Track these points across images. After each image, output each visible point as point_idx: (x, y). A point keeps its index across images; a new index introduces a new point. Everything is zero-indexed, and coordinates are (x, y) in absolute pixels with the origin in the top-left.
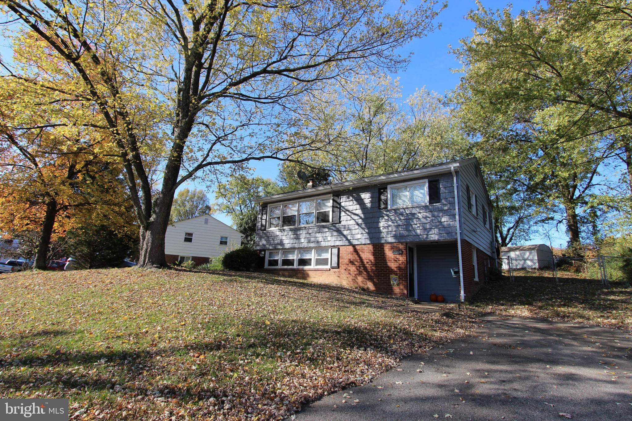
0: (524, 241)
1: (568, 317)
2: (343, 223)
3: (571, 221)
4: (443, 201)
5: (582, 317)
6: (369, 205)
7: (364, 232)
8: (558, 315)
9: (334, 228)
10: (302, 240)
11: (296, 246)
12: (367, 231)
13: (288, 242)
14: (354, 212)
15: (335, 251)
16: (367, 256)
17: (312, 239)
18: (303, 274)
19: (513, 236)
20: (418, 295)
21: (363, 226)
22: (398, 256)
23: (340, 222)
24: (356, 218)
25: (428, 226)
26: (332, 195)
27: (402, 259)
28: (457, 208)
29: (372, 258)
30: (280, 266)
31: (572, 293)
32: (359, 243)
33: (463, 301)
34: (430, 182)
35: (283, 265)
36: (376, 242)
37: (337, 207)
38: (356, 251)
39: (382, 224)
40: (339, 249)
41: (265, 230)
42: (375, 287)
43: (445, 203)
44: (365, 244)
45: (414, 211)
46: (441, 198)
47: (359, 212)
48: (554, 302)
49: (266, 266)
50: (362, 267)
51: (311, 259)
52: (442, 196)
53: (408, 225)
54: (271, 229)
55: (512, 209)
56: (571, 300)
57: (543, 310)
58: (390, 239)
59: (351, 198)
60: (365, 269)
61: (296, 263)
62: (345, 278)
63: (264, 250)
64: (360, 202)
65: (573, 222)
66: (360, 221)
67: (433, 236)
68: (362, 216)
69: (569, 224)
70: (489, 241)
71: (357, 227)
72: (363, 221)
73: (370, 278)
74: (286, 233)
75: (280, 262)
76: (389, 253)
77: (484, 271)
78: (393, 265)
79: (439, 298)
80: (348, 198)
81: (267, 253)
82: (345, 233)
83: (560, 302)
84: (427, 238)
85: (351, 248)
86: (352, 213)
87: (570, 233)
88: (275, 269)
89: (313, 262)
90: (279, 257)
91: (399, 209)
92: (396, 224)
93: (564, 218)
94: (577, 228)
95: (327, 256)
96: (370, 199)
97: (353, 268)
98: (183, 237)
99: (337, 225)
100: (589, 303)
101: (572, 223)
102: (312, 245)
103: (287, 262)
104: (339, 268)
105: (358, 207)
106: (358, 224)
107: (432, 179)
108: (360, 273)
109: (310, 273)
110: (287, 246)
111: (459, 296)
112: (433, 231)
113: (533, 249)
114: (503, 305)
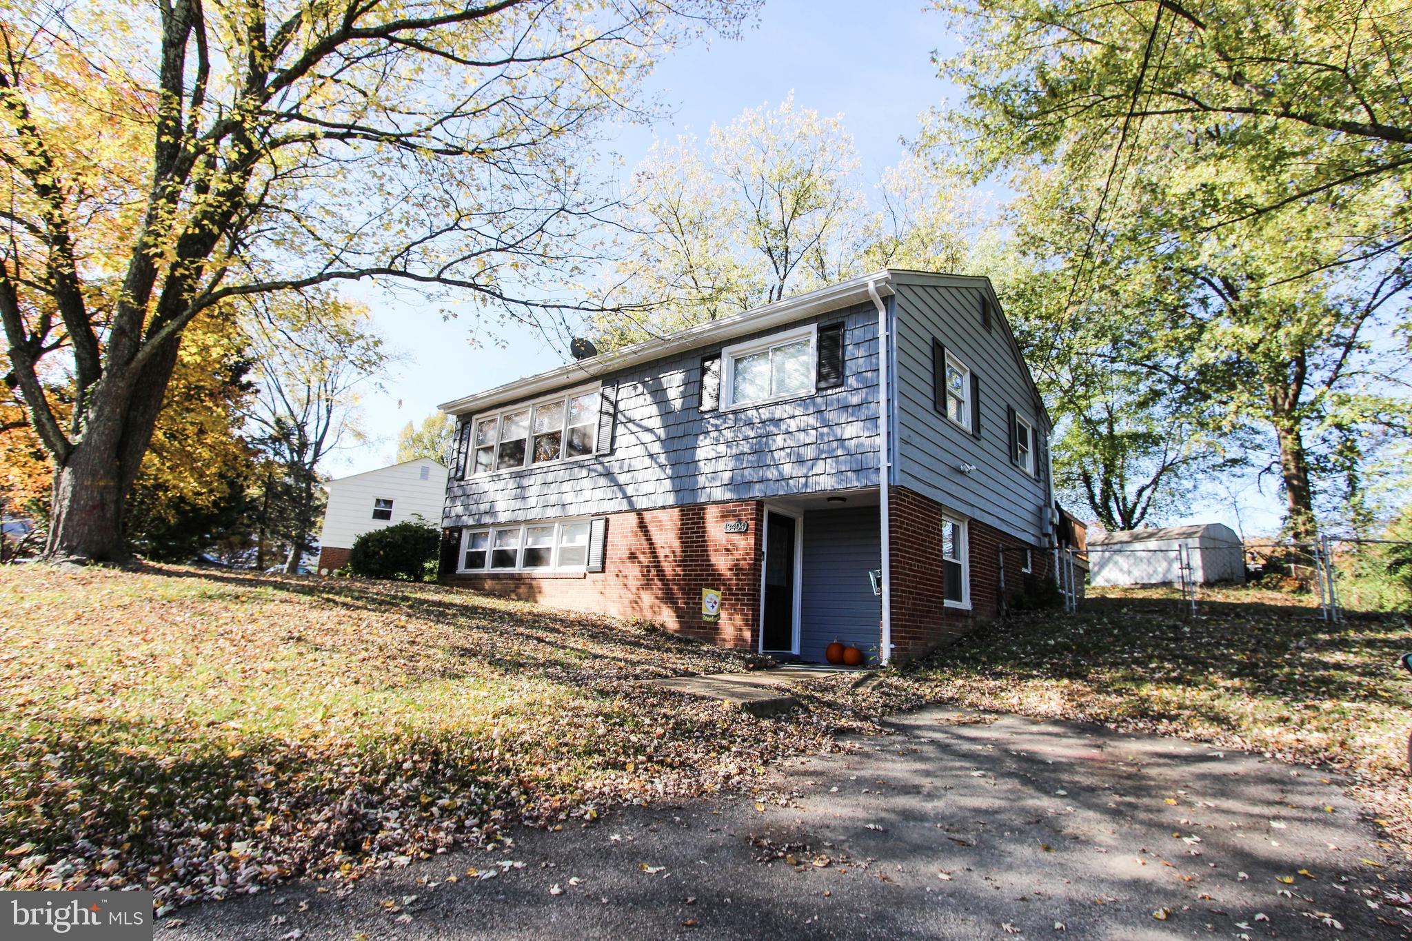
0: (1177, 517)
1: (1172, 719)
2: (619, 454)
3: (1292, 466)
4: (852, 381)
5: (1217, 719)
6: (677, 404)
7: (664, 476)
8: (1141, 711)
9: (599, 468)
10: (532, 502)
11: (521, 516)
12: (669, 471)
13: (505, 508)
14: (644, 423)
15: (599, 526)
16: (667, 538)
17: (553, 499)
18: (531, 587)
19: (1148, 505)
20: (801, 647)
21: (662, 459)
22: (736, 538)
23: (612, 451)
24: (647, 437)
25: (810, 453)
26: (600, 382)
27: (744, 544)
28: (882, 397)
29: (676, 544)
30: (488, 569)
31: (1218, 644)
32: (651, 505)
33: (884, 663)
34: (821, 330)
35: (495, 565)
36: (688, 500)
37: (608, 413)
38: (643, 526)
39: (705, 450)
40: (607, 521)
41: (462, 478)
42: (680, 622)
43: (855, 385)
44: (663, 508)
45: (779, 413)
46: (847, 373)
47: (656, 423)
48: (1154, 670)
49: (461, 569)
50: (653, 571)
51: (548, 549)
52: (850, 367)
53: (761, 451)
54: (477, 475)
55: (1146, 441)
56: (1201, 666)
57: (1108, 694)
58: (719, 494)
59: (640, 388)
60: (661, 573)
61: (520, 559)
62: (615, 597)
63: (459, 530)
64: (659, 395)
65: (1297, 467)
66: (656, 448)
67: (821, 479)
68: (662, 433)
69: (1285, 473)
70: (1031, 507)
71: (647, 461)
72: (663, 447)
73: (668, 598)
74: (501, 485)
75: (489, 559)
76: (717, 531)
77: (999, 581)
78: (722, 563)
79: (849, 655)
80: (635, 388)
81: (466, 536)
82: (622, 479)
83: (1169, 672)
84: (806, 485)
85: (633, 519)
86: (640, 426)
87: (1288, 495)
88: (477, 576)
89: (554, 557)
90: (488, 547)
91: (743, 410)
92: (734, 451)
93: (1275, 459)
94: (1307, 482)
95: (581, 540)
96: (681, 389)
97: (634, 571)
98: (372, 507)
99: (608, 459)
100: (1256, 676)
101: (1293, 471)
102: (551, 513)
103: (504, 558)
104: (603, 571)
105: (654, 409)
106: (651, 456)
107: (826, 323)
108: (647, 585)
109: (545, 585)
110: (503, 518)
111: (879, 649)
112: (820, 467)
113: (1189, 535)
114: (998, 676)
